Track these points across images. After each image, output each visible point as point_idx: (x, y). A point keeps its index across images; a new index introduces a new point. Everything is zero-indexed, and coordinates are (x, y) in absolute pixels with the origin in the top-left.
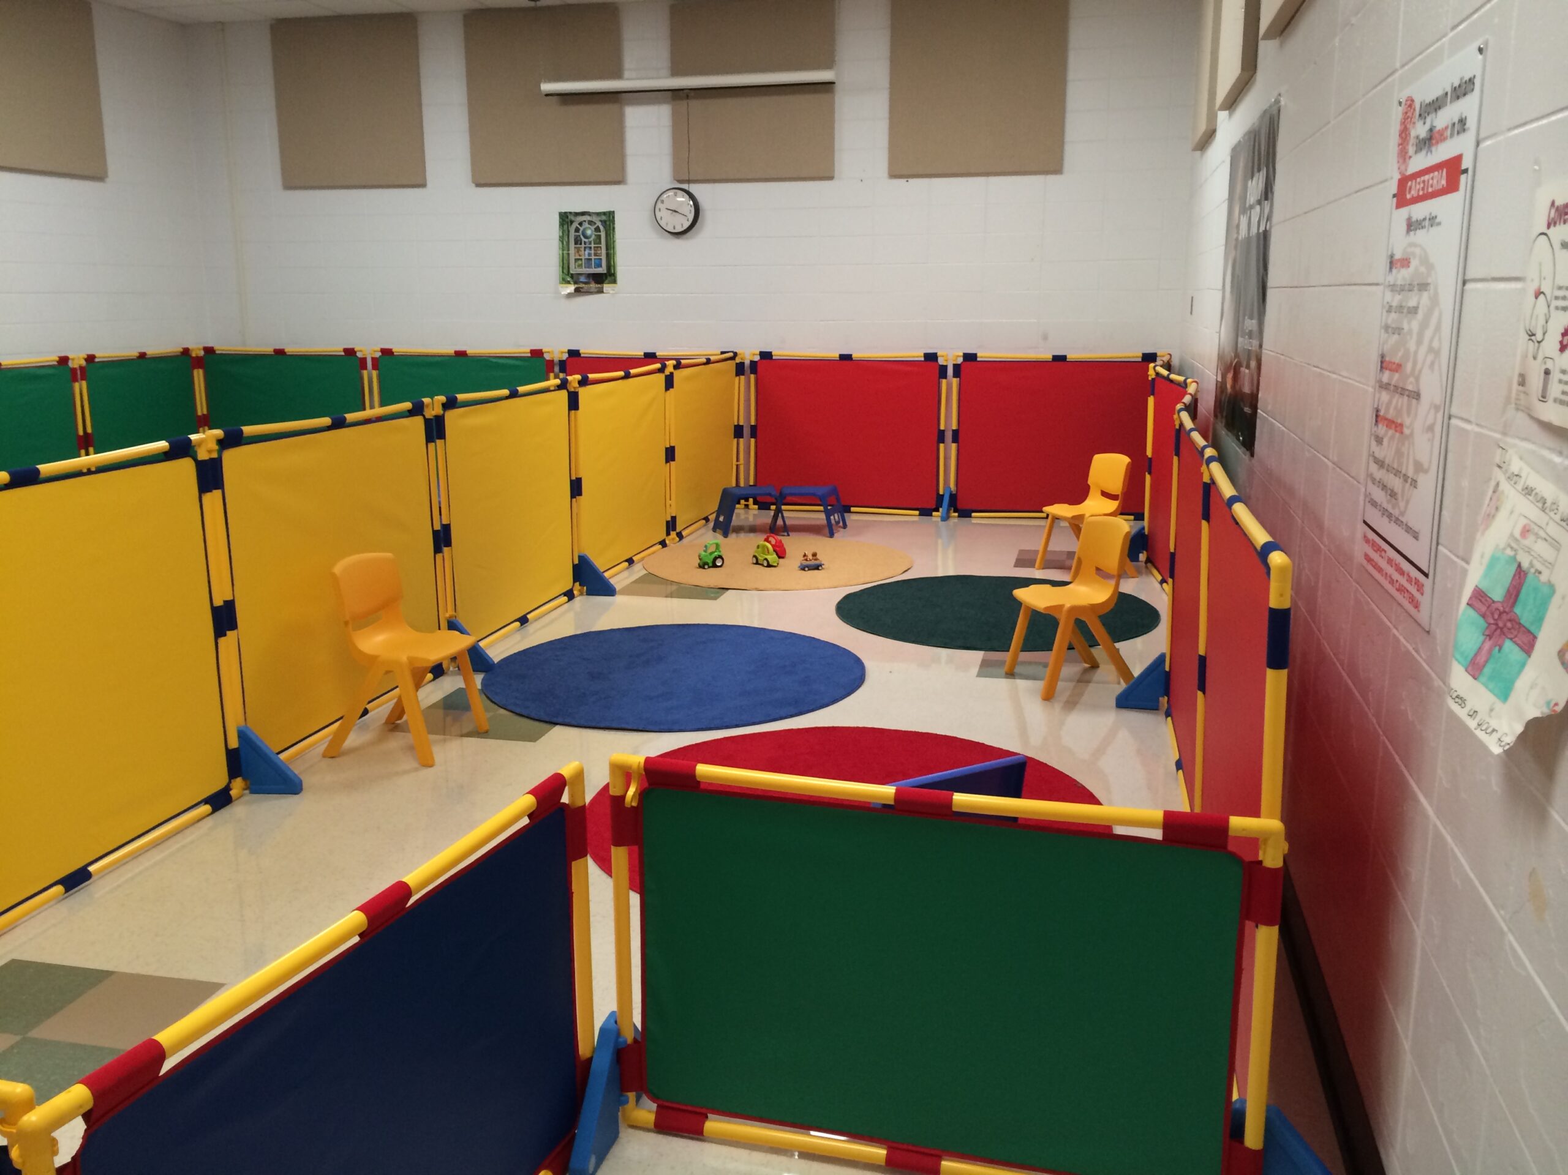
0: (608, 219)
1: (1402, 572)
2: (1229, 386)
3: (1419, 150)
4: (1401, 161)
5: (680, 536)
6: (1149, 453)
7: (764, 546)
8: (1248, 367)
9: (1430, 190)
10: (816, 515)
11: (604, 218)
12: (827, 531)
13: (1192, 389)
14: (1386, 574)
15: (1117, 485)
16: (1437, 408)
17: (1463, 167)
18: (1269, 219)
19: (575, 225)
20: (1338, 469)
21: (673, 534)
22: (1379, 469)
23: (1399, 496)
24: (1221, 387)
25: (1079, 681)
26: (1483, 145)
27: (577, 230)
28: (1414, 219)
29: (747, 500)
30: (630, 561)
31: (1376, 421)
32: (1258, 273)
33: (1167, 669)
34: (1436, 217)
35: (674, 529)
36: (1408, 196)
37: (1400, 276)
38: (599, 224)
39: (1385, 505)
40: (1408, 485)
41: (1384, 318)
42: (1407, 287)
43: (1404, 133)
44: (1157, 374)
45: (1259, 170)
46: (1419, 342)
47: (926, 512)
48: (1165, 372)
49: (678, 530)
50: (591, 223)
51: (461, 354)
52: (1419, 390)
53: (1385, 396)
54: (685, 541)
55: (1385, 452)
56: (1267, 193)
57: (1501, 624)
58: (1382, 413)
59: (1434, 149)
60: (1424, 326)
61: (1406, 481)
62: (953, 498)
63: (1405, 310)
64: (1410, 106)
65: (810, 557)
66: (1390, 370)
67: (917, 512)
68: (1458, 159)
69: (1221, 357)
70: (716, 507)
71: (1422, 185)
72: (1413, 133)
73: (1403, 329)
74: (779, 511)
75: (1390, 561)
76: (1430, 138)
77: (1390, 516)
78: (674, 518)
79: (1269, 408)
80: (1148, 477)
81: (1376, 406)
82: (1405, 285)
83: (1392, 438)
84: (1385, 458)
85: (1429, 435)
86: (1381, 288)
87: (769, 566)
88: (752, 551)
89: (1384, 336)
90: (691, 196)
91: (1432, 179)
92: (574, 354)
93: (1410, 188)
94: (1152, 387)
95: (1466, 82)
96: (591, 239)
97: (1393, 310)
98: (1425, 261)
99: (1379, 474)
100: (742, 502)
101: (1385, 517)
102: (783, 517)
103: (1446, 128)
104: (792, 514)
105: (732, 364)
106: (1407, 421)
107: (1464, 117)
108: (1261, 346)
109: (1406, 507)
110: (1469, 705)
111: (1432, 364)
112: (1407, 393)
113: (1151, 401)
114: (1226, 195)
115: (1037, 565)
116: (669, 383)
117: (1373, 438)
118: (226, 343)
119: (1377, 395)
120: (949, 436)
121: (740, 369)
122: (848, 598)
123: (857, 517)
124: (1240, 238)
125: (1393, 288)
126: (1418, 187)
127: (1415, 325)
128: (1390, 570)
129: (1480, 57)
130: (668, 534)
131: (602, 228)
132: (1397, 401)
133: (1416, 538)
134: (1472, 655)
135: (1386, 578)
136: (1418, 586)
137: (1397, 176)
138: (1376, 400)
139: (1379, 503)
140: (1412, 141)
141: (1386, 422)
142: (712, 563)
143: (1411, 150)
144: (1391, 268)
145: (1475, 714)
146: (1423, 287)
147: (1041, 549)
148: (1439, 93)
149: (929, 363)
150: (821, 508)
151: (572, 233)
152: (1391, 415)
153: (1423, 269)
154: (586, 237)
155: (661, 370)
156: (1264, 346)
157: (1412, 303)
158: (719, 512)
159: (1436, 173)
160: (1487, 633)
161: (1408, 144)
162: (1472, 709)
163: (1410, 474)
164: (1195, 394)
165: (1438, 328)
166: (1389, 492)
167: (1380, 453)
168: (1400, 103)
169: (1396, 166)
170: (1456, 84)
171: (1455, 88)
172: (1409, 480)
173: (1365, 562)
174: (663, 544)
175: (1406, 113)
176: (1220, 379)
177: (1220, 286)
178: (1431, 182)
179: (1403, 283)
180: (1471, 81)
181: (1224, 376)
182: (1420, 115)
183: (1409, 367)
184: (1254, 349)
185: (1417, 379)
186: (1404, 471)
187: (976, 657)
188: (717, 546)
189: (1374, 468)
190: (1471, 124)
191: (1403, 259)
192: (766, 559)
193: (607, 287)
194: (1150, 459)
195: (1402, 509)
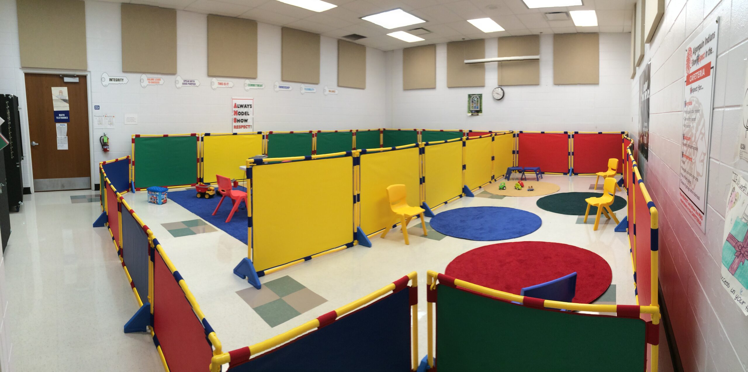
0: (480, 96)
1: (694, 210)
2: (641, 141)
3: (694, 64)
4: (687, 69)
5: (495, 180)
6: (623, 158)
7: (518, 184)
8: (646, 136)
9: (698, 77)
10: (533, 175)
11: (479, 96)
12: (537, 179)
13: (632, 142)
14: (688, 208)
15: (615, 166)
16: (705, 154)
17: (712, 66)
18: (649, 94)
19: (472, 98)
20: (671, 169)
21: (493, 180)
22: (684, 172)
23: (692, 182)
24: (639, 141)
25: (605, 224)
26: (719, 57)
27: (472, 99)
28: (693, 88)
29: (516, 170)
30: (480, 187)
31: (683, 156)
32: (647, 110)
33: (628, 220)
34: (701, 86)
35: (494, 178)
36: (690, 81)
37: (689, 108)
38: (478, 97)
39: (687, 184)
40: (695, 180)
41: (684, 122)
42: (691, 112)
43: (688, 60)
44: (624, 137)
45: (646, 81)
46: (697, 130)
47: (565, 174)
48: (626, 137)
49: (495, 178)
50: (476, 97)
51: (442, 131)
52: (697, 147)
53: (685, 148)
54: (497, 182)
55: (686, 166)
56: (648, 87)
57: (742, 252)
58: (684, 154)
59: (699, 63)
60: (698, 124)
61: (694, 178)
62: (573, 170)
63: (691, 119)
64: (690, 50)
65: (531, 187)
66: (687, 139)
67: (563, 174)
68: (710, 64)
69: (639, 133)
70: (506, 173)
71: (695, 76)
72: (691, 59)
73: (690, 126)
74: (524, 174)
75: (689, 204)
76: (698, 59)
77: (689, 189)
78: (494, 176)
79: (651, 148)
80: (623, 164)
81: (682, 151)
82: (690, 111)
83: (688, 163)
84: (686, 169)
85: (702, 163)
86: (682, 112)
87: (519, 189)
88: (514, 185)
89: (684, 128)
90: (502, 90)
91: (699, 73)
92: (470, 131)
93: (691, 78)
94: (623, 140)
95: (711, 35)
96: (476, 101)
97: (687, 120)
98: (698, 102)
99: (684, 174)
100: (515, 171)
101: (687, 188)
102: (525, 175)
103: (704, 54)
104: (528, 175)
105: (512, 135)
106: (693, 158)
107: (711, 48)
108: (648, 130)
109: (694, 187)
110: (731, 286)
111: (702, 138)
112: (693, 148)
113: (623, 144)
114: (639, 90)
115: (595, 188)
116: (493, 139)
117: (682, 161)
118: (388, 128)
119: (682, 147)
120: (571, 154)
121: (514, 136)
122: (541, 199)
123: (546, 176)
124: (642, 101)
125: (686, 112)
126: (694, 77)
127: (695, 125)
128: (690, 208)
129: (717, 24)
130: (492, 180)
131: (479, 98)
132: (690, 150)
133: (699, 199)
134: (730, 263)
135: (688, 210)
136: (700, 216)
137: (686, 75)
138: (682, 150)
139: (685, 184)
140: (691, 62)
141: (686, 157)
142: (503, 188)
143: (691, 65)
144: (685, 106)
145: (734, 291)
146: (697, 111)
147: (595, 183)
148: (700, 42)
149: (565, 134)
150: (535, 173)
151: (471, 100)
152: (687, 154)
153: (697, 105)
154: (475, 101)
155: (491, 136)
156: (649, 131)
157: (693, 117)
158: (507, 174)
159: (701, 71)
160: (736, 254)
161: (690, 63)
162: (732, 289)
163: (695, 176)
164: (633, 143)
165: (704, 125)
166: (688, 181)
167: (684, 167)
168: (686, 50)
169: (686, 71)
170: (707, 37)
171: (707, 39)
172: (695, 178)
173: (681, 202)
174: (490, 182)
175: (689, 53)
176: (639, 139)
177: (638, 114)
178: (699, 74)
179: (690, 110)
180: (714, 34)
181: (640, 139)
182: (694, 52)
183: (693, 139)
184: (647, 131)
185: (696, 143)
186: (693, 175)
187: (575, 218)
188: (504, 184)
189: (682, 171)
190: (714, 50)
191: (689, 102)
192: (518, 188)
193: (480, 114)
194: (623, 160)
195: (693, 187)
